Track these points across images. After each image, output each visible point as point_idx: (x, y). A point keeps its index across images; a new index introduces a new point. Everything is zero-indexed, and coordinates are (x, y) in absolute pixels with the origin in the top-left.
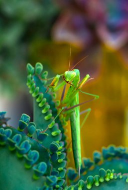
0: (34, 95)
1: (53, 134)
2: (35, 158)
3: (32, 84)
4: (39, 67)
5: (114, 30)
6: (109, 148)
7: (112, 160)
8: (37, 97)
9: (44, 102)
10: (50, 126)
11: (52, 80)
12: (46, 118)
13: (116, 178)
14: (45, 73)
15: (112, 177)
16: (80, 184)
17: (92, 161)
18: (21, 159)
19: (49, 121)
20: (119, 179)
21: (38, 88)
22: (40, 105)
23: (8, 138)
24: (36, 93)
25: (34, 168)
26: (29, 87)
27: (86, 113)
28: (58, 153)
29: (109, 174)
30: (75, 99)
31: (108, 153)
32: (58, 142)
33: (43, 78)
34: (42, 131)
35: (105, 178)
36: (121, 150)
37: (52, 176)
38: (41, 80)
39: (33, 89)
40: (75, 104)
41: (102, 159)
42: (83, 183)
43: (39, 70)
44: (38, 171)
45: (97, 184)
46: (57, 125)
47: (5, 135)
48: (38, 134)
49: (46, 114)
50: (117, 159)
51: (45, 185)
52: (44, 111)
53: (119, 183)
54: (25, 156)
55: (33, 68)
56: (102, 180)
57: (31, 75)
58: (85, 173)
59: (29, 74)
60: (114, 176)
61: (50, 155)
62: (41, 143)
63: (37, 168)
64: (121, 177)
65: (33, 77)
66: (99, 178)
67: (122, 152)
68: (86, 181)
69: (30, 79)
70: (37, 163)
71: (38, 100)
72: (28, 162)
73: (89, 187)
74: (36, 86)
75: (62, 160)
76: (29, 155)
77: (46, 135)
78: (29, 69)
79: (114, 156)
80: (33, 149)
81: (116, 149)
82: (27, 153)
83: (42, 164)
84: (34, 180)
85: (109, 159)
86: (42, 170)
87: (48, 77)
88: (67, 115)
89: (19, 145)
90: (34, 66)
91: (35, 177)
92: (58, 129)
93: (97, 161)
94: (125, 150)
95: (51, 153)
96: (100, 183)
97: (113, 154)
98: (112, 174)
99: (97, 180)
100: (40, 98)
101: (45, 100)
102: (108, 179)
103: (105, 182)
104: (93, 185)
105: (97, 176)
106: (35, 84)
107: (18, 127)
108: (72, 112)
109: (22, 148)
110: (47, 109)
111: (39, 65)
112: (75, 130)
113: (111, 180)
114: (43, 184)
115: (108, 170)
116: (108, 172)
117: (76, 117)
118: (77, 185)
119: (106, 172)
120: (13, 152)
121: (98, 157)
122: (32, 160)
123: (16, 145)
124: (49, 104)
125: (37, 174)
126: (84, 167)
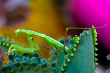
2: (36, 61)
13: (81, 38)
16: (66, 58)
20: (83, 37)
22: (7, 45)
35: (75, 43)
42: (67, 56)
45: (75, 50)
56: (75, 45)
60: (79, 38)
64: (83, 35)
66: (73, 46)
71: (4, 44)
72: (35, 65)
73: (72, 55)
82: (30, 62)
86: (45, 62)
96: (75, 47)
98: (77, 38)
102: (78, 42)
103: (77, 44)
104: (73, 52)
105: (71, 46)
113: (79, 41)
116: (75, 39)
119: (73, 39)
120: (22, 70)
123: (21, 63)
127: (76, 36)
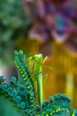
0: (18, 67)
1: (28, 87)
2: (19, 100)
3: (17, 62)
4: (21, 53)
5: (60, 33)
6: (57, 95)
7: (59, 101)
8: (20, 68)
9: (24, 71)
10: (27, 83)
11: (28, 59)
12: (25, 79)
13: (61, 110)
14: (24, 56)
15: (59, 110)
16: (42, 114)
17: (49, 102)
18: (12, 101)
19: (26, 81)
20: (63, 111)
21: (20, 63)
22: (22, 72)
23: (5, 90)
24: (19, 66)
25: (18, 105)
26: (16, 63)
27: (46, 77)
28: (31, 98)
29: (57, 109)
30: (40, 69)
31: (57, 97)
32: (31, 92)
33: (23, 58)
34: (22, 86)
35: (55, 110)
36: (64, 96)
37: (28, 110)
38: (22, 59)
39: (18, 64)
40: (40, 72)
41: (54, 100)
42: (44, 113)
43: (21, 54)
44: (21, 107)
45: (51, 114)
46: (30, 83)
47: (3, 88)
48: (21, 88)
49: (25, 77)
50: (62, 100)
51: (24, 114)
52: (23, 76)
53: (63, 113)
54: (14, 99)
55: (18, 53)
56: (54, 112)
57: (16, 57)
58: (45, 108)
59: (16, 56)
60: (60, 110)
61: (26, 99)
62: (22, 92)
63: (20, 105)
64: (64, 110)
65: (18, 57)
66: (52, 111)
67: (65, 97)
68: (46, 112)
69: (16, 59)
70: (20, 103)
71: (20, 70)
72: (15, 102)
74: (19, 63)
75: (33, 101)
76: (16, 98)
77: (25, 88)
78: (16, 53)
79: (60, 99)
80: (18, 95)
81: (61, 95)
82: (15, 98)
83: (23, 103)
84: (18, 112)
85: (58, 101)
86: (23, 106)
87: (26, 58)
88: (36, 77)
89: (11, 93)
90: (18, 52)
91: (19, 110)
92: (31, 85)
93: (51, 101)
94: (66, 96)
95: (27, 98)
96: (53, 113)
97: (60, 98)
98: (59, 109)
99: (51, 111)
100: (22, 69)
101: (24, 69)
102: (57, 111)
103: (56, 112)
104: (49, 114)
105: (51, 109)
106: (19, 62)
107: (10, 84)
108: (38, 76)
109: (12, 95)
110: (25, 74)
111: (21, 52)
112: (40, 85)
113: (58, 111)
114: (23, 114)
115: (57, 106)
116: (57, 108)
117: (40, 79)
118: (40, 114)
119: (56, 107)
120: (7, 97)
121: (52, 99)
122: (17, 101)
123: (9, 93)
124: (26, 72)
125: (20, 108)
126: (44, 105)
127: (60, 107)
